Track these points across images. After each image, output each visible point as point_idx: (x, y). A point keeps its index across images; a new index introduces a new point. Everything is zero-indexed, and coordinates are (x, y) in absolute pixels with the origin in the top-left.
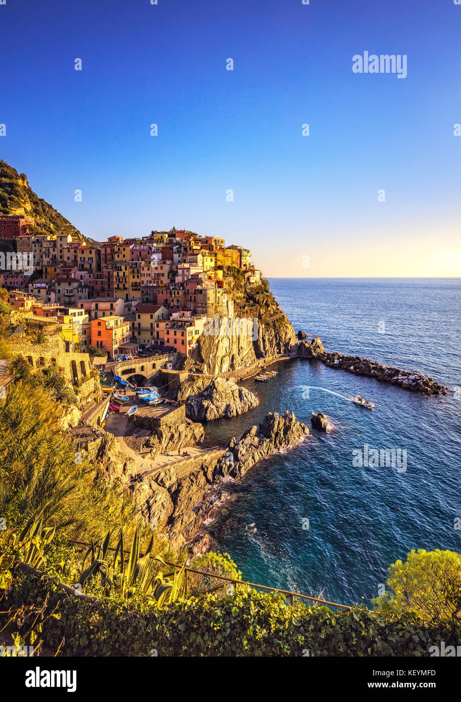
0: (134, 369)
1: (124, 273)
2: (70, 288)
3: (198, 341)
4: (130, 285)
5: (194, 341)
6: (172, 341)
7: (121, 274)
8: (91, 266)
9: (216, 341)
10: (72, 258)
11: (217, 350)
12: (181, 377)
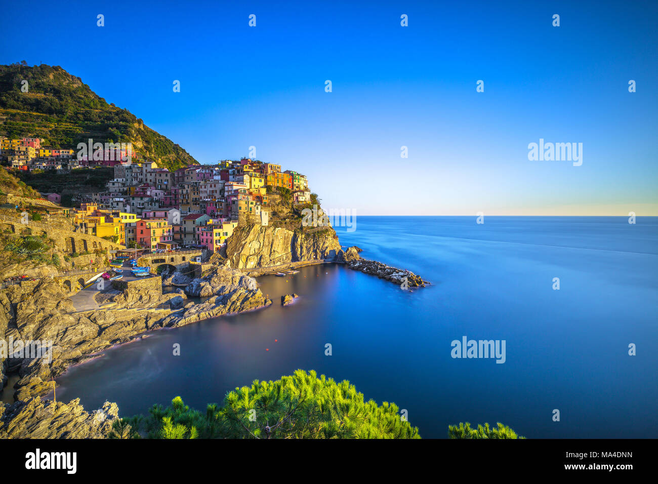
0: (165, 260)
1: (187, 190)
2: (142, 202)
3: (226, 241)
4: (192, 199)
5: (223, 241)
6: (205, 241)
7: (185, 192)
8: (167, 186)
9: (243, 242)
10: (153, 180)
11: (242, 249)
12: (203, 268)
